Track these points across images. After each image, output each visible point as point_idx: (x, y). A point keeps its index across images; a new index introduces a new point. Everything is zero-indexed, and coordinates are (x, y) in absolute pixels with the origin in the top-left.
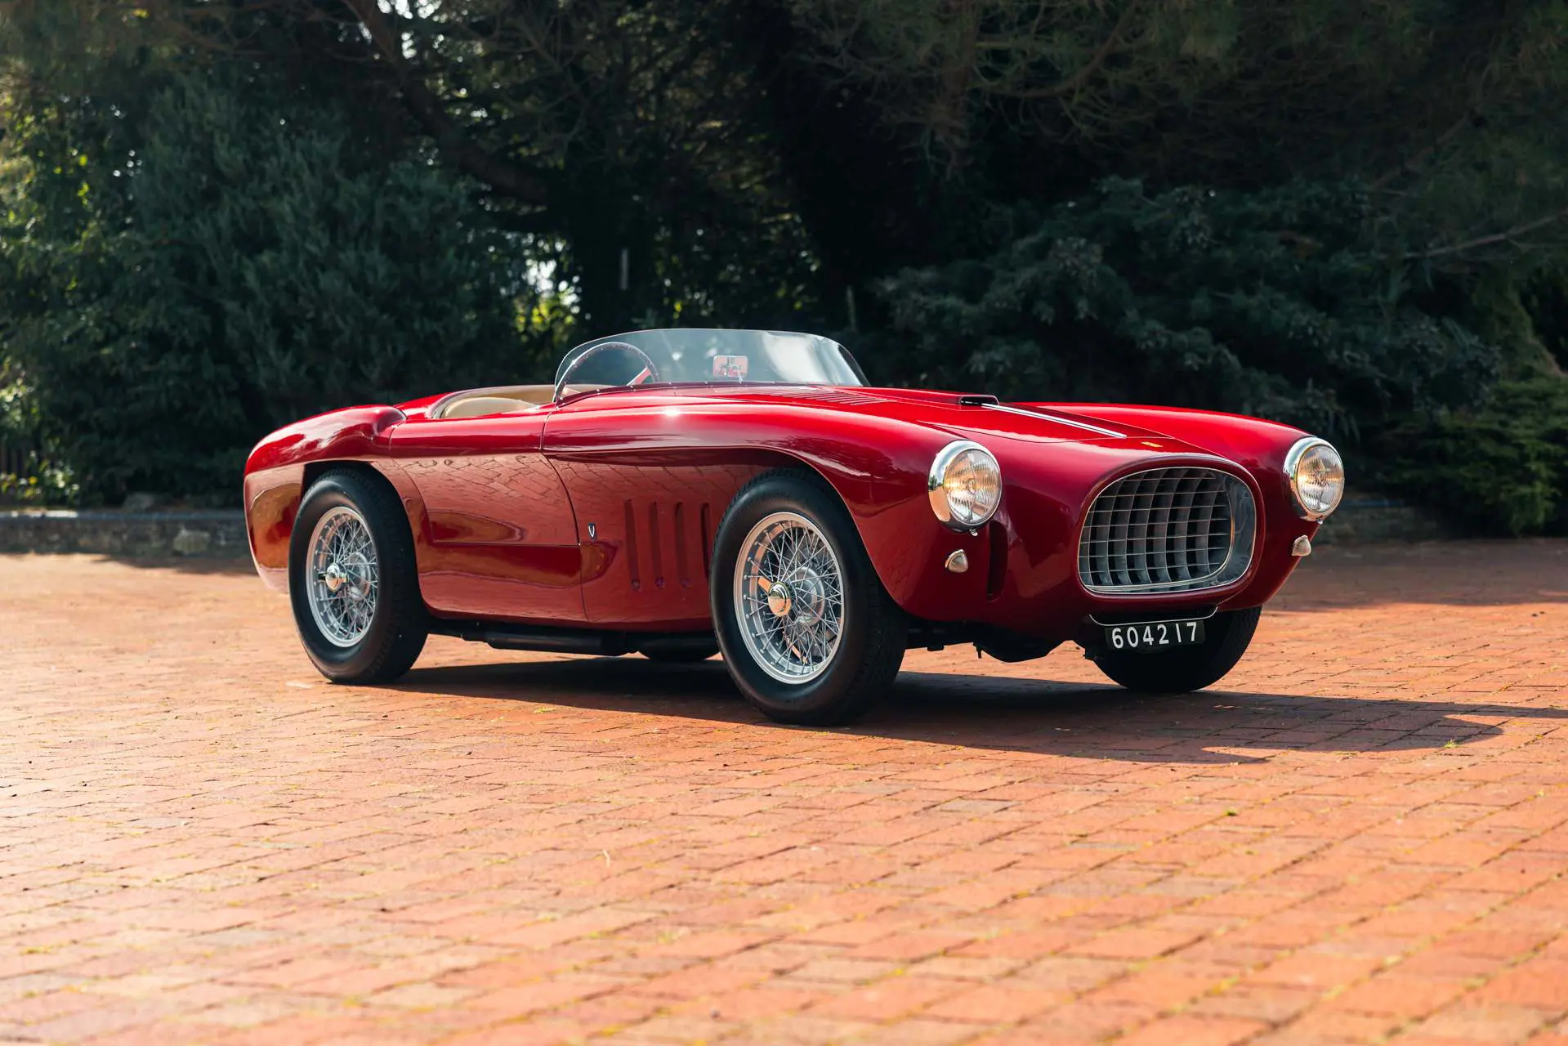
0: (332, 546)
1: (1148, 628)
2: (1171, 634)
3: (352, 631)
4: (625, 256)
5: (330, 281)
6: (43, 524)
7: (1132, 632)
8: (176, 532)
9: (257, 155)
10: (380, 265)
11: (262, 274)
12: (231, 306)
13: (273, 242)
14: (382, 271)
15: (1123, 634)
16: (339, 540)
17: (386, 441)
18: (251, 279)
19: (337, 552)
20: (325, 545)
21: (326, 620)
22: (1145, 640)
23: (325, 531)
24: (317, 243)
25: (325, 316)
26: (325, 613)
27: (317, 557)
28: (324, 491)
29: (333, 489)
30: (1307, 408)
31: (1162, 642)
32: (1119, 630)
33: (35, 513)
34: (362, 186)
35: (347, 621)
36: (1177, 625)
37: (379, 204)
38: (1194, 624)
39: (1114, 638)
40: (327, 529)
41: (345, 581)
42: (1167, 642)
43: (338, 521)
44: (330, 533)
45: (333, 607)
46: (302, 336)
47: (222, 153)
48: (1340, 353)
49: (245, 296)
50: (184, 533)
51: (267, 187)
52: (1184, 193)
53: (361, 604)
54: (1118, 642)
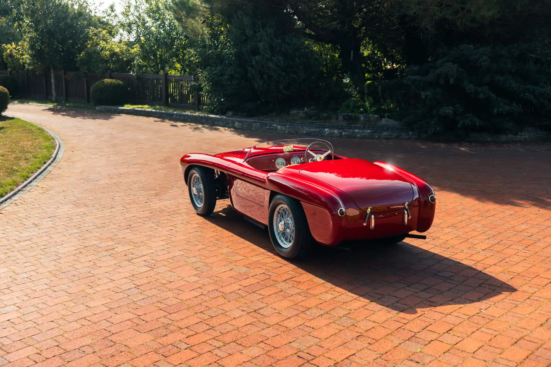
4: (352, 52)
5: (270, 64)
6: (208, 119)
8: (235, 123)
9: (255, 32)
10: (281, 60)
11: (256, 61)
12: (249, 69)
13: (259, 53)
14: (282, 62)
18: (254, 62)
24: (268, 54)
25: (270, 72)
30: (513, 110)
46: (265, 77)
47: (247, 31)
48: (524, 94)
49: (252, 66)
50: (237, 123)
51: (257, 40)
52: (483, 50)
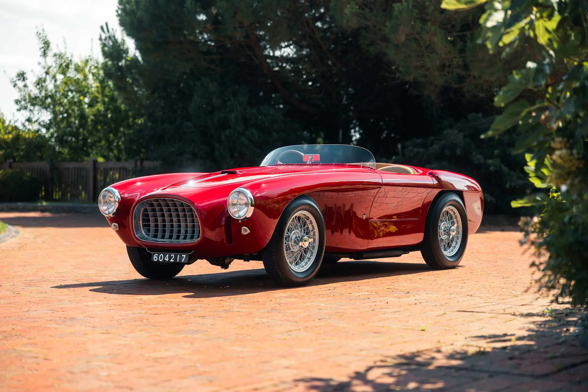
1: (168, 255)
2: (175, 259)
7: (161, 256)
15: (158, 257)
22: (165, 259)
31: (172, 261)
32: (157, 255)
36: (179, 255)
38: (185, 256)
39: (155, 257)
42: (173, 261)
54: (155, 259)
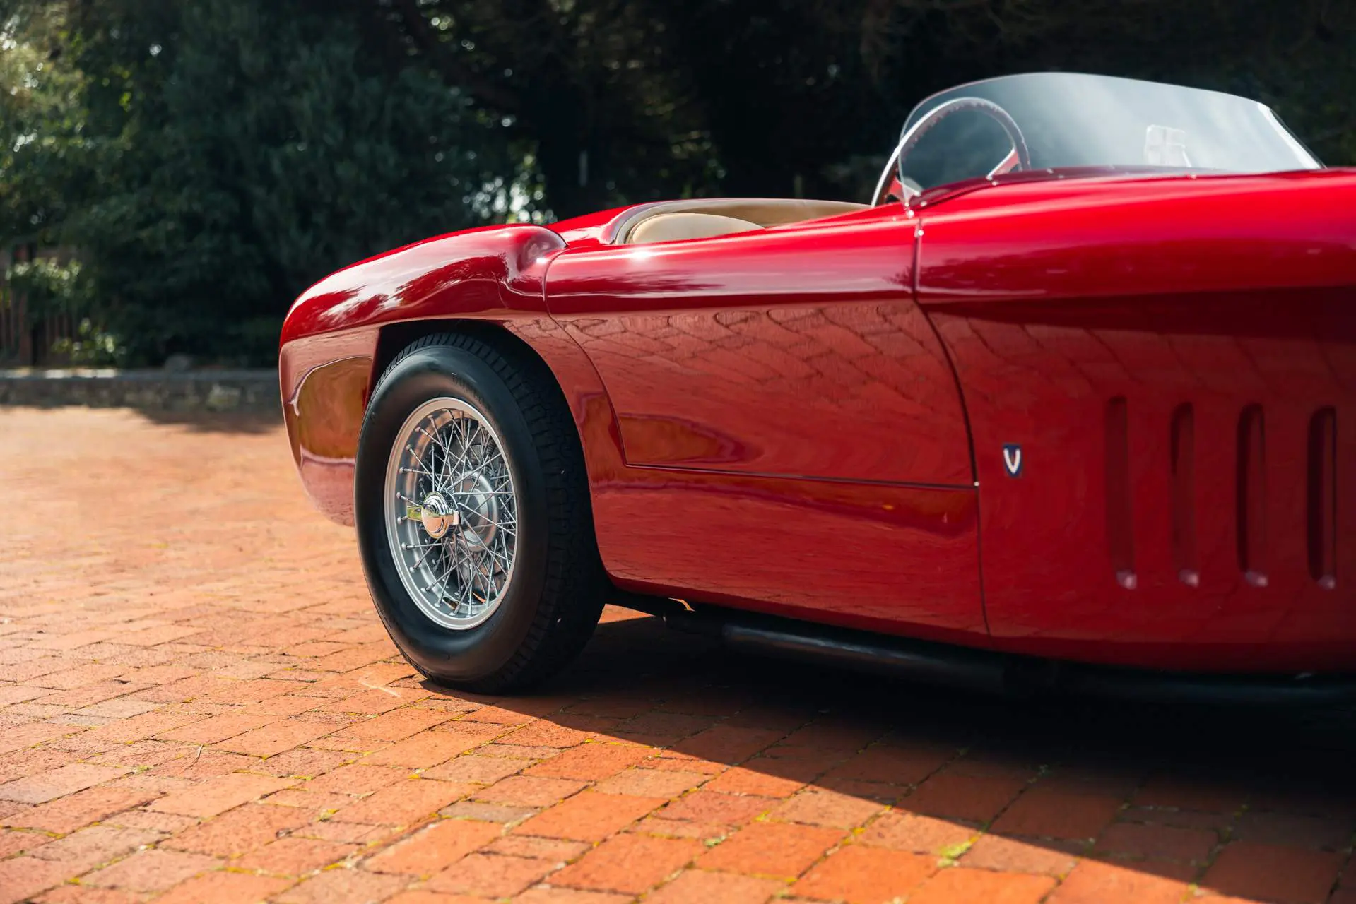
0: (427, 459)
3: (466, 601)
4: (584, 158)
5: (344, 170)
6: (93, 384)
8: (209, 389)
10: (389, 157)
11: (286, 163)
12: (259, 192)
14: (392, 161)
16: (439, 451)
17: (533, 286)
18: (276, 167)
19: (438, 470)
20: (416, 458)
21: (420, 582)
23: (415, 437)
24: (333, 136)
25: (341, 200)
26: (417, 569)
27: (402, 477)
28: (415, 372)
29: (431, 368)
33: (87, 373)
34: (374, 85)
35: (454, 581)
37: (390, 101)
40: (420, 433)
41: (456, 522)
43: (438, 420)
44: (423, 441)
45: (429, 558)
46: (319, 218)
47: (246, 57)
49: (269, 182)
50: (217, 390)
51: (287, 86)
53: (481, 557)
